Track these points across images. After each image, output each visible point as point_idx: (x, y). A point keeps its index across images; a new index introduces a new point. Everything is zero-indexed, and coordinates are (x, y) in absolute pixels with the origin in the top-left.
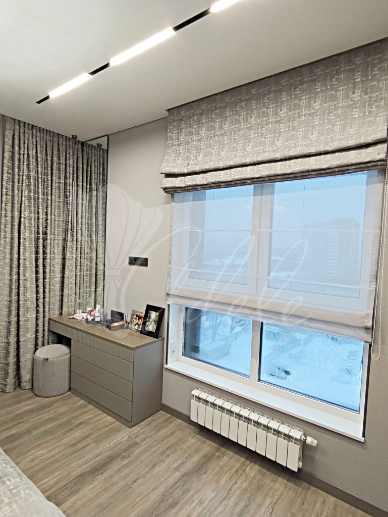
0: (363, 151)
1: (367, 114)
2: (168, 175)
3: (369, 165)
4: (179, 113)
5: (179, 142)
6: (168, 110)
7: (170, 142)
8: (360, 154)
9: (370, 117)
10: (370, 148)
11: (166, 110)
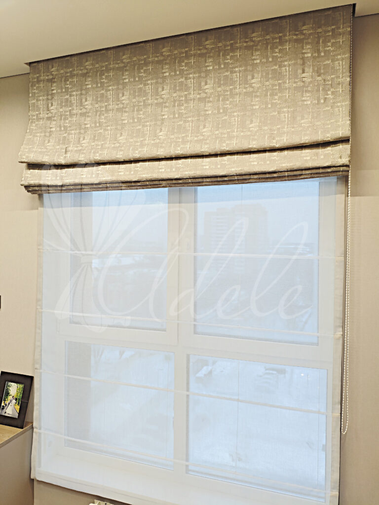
0: (320, 151)
1: (322, 101)
2: (32, 166)
3: (329, 170)
4: (48, 70)
5: (50, 115)
6: (30, 64)
7: (34, 114)
8: (317, 154)
9: (327, 106)
10: (329, 148)
11: (26, 64)
